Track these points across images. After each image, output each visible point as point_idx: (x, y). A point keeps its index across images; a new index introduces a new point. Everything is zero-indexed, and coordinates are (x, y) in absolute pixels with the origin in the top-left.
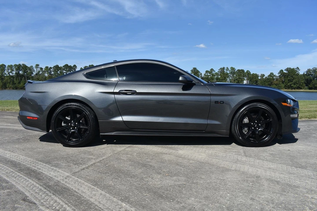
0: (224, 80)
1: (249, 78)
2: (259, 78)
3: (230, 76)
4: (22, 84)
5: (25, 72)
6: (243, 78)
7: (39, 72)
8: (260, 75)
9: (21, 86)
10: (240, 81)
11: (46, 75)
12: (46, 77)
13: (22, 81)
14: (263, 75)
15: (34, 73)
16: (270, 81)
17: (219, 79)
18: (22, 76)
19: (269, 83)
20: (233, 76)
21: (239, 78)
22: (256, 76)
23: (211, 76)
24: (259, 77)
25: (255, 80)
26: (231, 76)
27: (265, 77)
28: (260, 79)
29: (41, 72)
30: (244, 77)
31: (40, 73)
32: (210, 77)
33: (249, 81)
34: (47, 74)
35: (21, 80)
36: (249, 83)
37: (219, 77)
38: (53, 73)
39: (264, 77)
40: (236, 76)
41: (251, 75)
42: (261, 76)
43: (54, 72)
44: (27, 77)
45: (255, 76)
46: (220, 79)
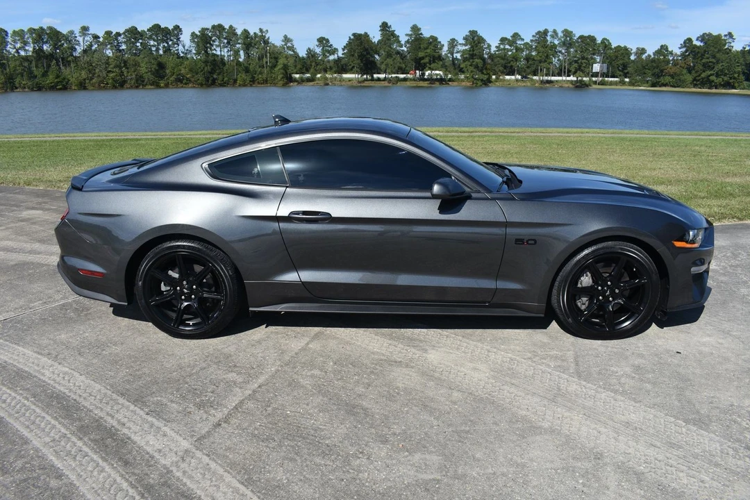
0: (545, 61)
1: (607, 58)
2: (633, 57)
3: (560, 52)
4: (51, 77)
5: (55, 47)
6: (592, 58)
7: (91, 45)
8: (634, 50)
9: (51, 83)
10: (584, 65)
11: (109, 53)
12: (109, 57)
13: (51, 70)
14: (643, 51)
15: (79, 49)
16: (657, 67)
17: (534, 60)
18: (51, 56)
19: (657, 71)
20: (568, 52)
21: (583, 58)
22: (625, 51)
23: (514, 51)
24: (631, 54)
25: (621, 62)
26: (563, 51)
27: (646, 54)
28: (633, 61)
29: (96, 46)
30: (594, 54)
31: (93, 48)
32: (510, 53)
33: (605, 65)
34: (109, 51)
35: (49, 66)
36: (605, 71)
37: (534, 54)
38: (124, 47)
39: (644, 57)
40: (576, 51)
41: (611, 49)
42: (636, 54)
43: (127, 45)
44: (63, 59)
45: (623, 54)
46: (536, 59)
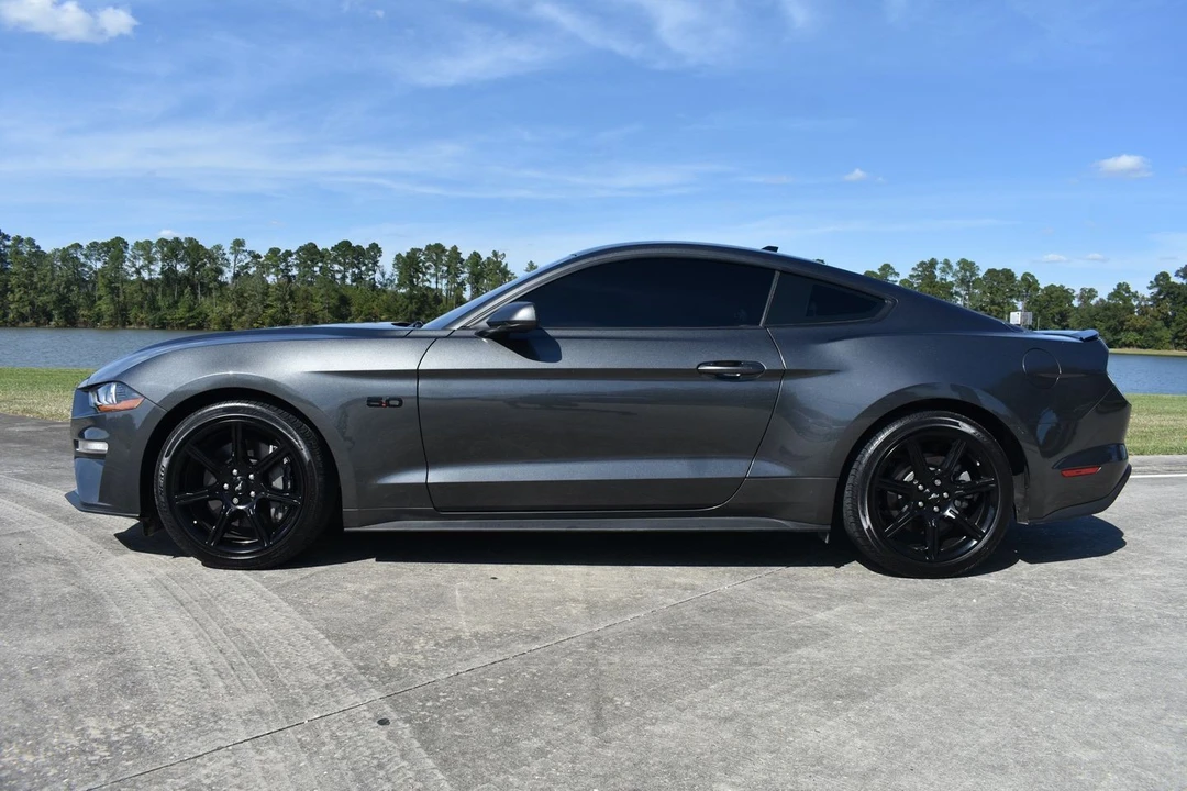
1: (1034, 304)
2: (1076, 303)
3: (957, 293)
4: (181, 310)
5: (194, 267)
6: (1009, 304)
7: (247, 266)
8: (1078, 292)
9: (181, 319)
10: (996, 313)
11: (271, 279)
12: (268, 286)
13: (183, 299)
14: (1091, 293)
15: (228, 275)
16: (1114, 317)
18: (185, 280)
19: (1113, 323)
20: (971, 295)
21: (994, 303)
22: (1061, 294)
24: (1073, 297)
25: (1057, 310)
26: (963, 293)
27: (1097, 299)
28: (1076, 309)
29: (255, 269)
30: (1011, 297)
31: (251, 272)
33: (1030, 314)
34: (272, 276)
35: (181, 294)
36: (1030, 322)
38: (295, 272)
39: (1093, 302)
40: (983, 293)
41: (1039, 290)
42: (1081, 297)
43: (300, 270)
44: (202, 284)
45: (1058, 297)
